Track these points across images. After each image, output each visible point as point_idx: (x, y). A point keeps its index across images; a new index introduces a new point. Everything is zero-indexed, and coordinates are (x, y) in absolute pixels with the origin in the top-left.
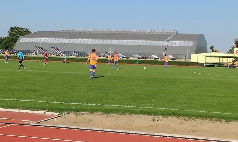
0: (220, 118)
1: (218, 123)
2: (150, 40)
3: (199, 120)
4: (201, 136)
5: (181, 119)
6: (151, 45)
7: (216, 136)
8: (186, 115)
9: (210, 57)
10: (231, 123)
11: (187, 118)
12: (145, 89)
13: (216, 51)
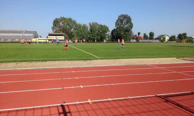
0: (43, 61)
1: (42, 62)
2: (15, 33)
3: (35, 62)
4: (36, 68)
5: (28, 63)
6: (16, 35)
7: (41, 67)
8: (30, 61)
9: (40, 39)
10: (47, 62)
11: (30, 62)
12: (13, 52)
13: (42, 37)
